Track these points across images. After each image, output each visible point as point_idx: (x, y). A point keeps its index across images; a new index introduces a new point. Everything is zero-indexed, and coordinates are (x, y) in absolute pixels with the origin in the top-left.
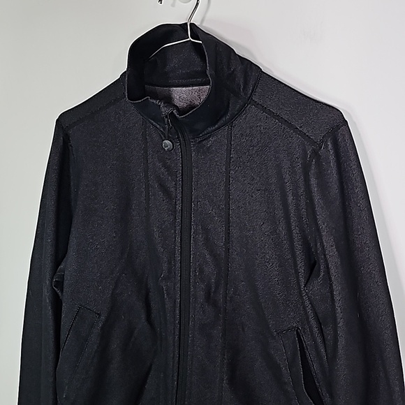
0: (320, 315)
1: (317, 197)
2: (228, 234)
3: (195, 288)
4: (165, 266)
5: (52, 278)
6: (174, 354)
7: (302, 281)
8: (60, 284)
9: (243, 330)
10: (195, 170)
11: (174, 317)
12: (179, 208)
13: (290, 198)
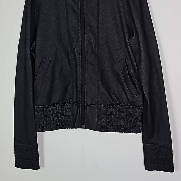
0: (134, 51)
1: (132, 7)
2: (98, 27)
3: (87, 47)
4: (75, 40)
5: (30, 48)
6: (80, 74)
7: (127, 39)
8: (34, 51)
9: (104, 63)
10: (85, 3)
11: (80, 60)
12: (79, 17)
13: (122, 10)
